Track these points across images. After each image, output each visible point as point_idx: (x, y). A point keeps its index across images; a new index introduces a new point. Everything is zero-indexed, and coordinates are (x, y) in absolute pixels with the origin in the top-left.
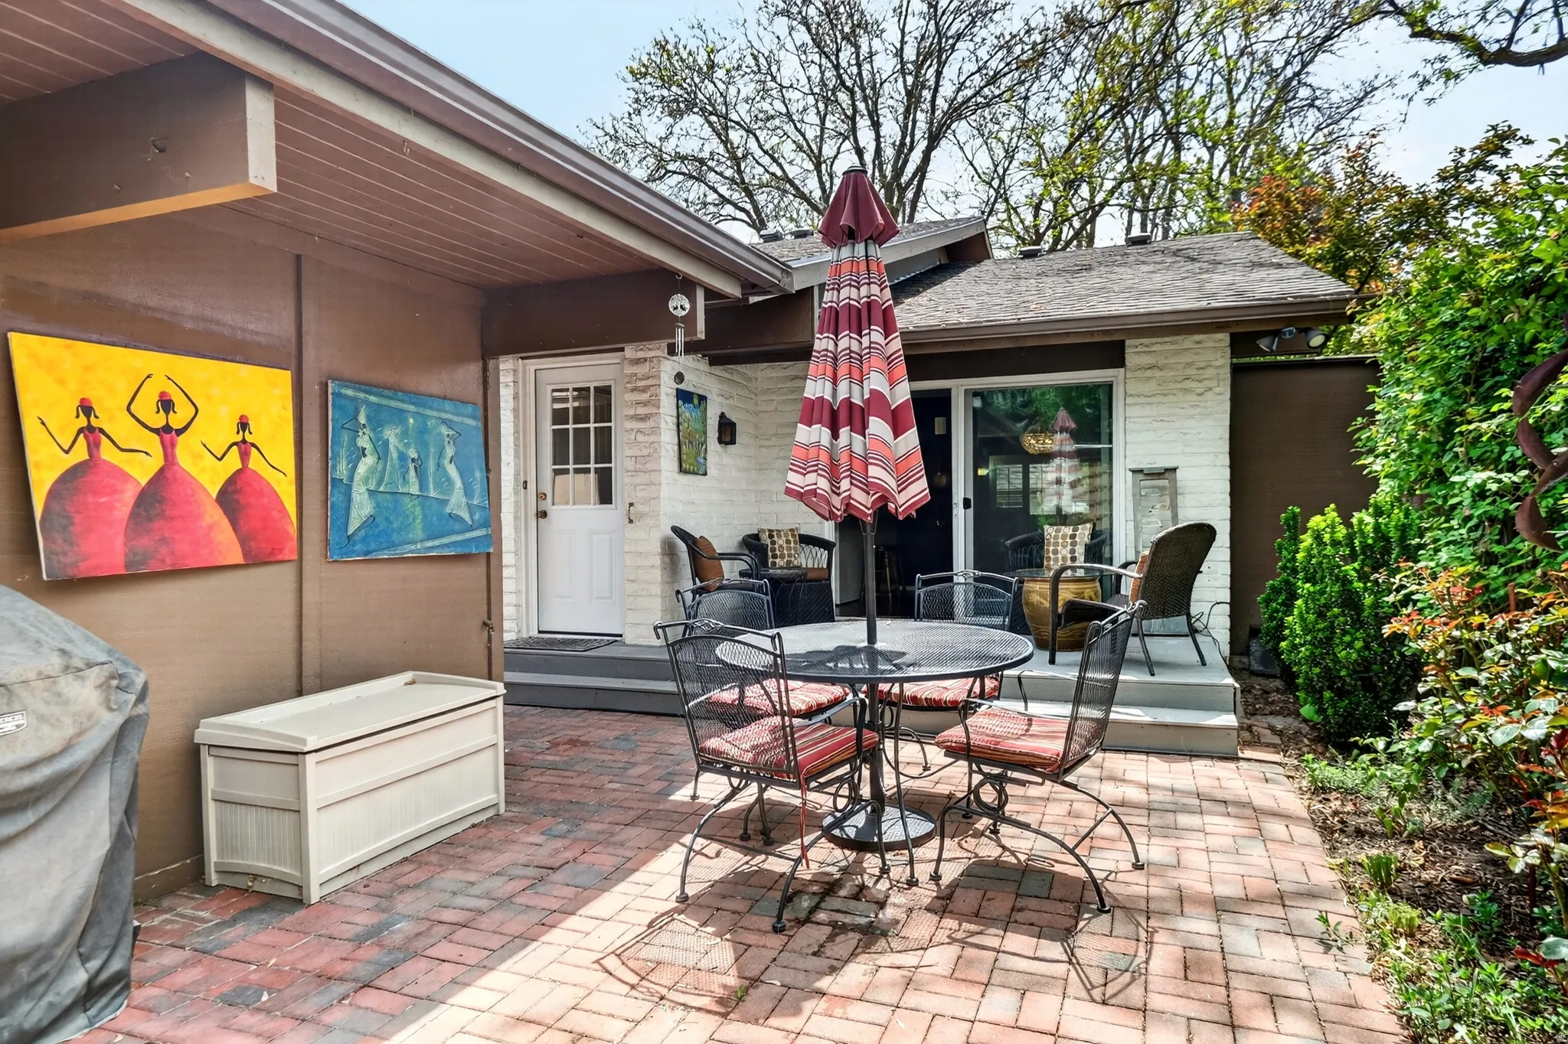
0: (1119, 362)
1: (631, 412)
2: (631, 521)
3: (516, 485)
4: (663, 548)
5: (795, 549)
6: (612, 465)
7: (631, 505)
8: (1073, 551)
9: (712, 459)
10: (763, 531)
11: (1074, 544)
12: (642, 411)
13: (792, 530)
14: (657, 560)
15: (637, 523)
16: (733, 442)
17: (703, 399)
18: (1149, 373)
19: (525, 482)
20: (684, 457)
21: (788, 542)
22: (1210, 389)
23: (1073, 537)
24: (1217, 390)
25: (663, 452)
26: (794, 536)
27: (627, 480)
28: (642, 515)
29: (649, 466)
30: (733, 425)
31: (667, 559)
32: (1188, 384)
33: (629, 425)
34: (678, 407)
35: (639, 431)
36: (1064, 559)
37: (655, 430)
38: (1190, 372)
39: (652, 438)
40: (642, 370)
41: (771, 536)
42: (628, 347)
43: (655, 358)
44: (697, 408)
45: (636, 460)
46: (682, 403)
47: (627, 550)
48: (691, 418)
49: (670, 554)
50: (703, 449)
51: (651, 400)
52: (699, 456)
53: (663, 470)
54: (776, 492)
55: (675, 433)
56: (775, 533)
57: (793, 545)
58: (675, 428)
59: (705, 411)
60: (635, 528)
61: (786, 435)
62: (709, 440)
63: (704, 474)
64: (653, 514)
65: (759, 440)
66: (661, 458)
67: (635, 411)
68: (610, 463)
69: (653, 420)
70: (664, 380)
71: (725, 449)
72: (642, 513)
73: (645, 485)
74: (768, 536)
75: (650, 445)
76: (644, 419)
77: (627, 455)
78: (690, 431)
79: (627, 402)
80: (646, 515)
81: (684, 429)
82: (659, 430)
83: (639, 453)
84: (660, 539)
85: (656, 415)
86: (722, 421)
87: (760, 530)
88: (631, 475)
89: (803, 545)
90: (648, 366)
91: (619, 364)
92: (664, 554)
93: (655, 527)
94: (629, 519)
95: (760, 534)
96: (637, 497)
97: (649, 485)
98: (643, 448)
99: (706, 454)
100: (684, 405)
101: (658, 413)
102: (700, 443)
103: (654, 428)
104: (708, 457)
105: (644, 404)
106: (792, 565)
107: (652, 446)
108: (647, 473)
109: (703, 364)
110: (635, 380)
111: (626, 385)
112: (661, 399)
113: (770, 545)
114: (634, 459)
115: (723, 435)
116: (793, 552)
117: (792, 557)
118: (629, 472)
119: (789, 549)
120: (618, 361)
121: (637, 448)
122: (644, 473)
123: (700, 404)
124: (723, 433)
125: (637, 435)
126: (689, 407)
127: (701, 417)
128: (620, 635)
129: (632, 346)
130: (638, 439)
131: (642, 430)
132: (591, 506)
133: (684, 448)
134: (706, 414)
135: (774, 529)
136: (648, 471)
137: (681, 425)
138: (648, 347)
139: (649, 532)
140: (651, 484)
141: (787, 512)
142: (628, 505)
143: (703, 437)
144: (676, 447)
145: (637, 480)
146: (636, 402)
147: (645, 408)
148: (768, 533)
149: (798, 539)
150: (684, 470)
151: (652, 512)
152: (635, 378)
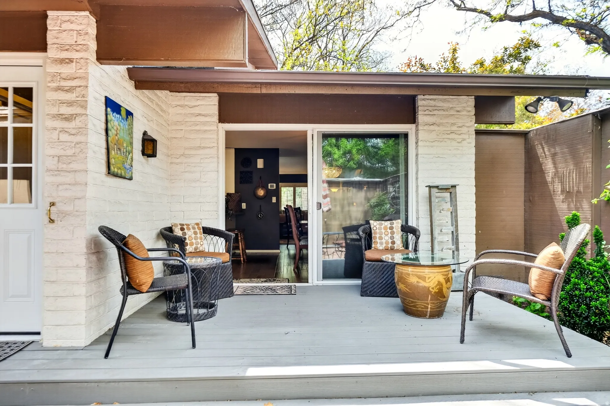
0: (412, 119)
1: (54, 111)
2: (52, 221)
4: (88, 247)
5: (201, 239)
6: (32, 165)
7: (52, 204)
8: (392, 238)
9: (137, 167)
10: (176, 225)
11: (392, 233)
12: (65, 110)
13: (197, 224)
14: (82, 261)
15: (58, 223)
16: (154, 156)
17: (129, 114)
18: (432, 128)
20: (112, 161)
21: (195, 233)
22: (464, 140)
23: (391, 228)
24: (468, 141)
25: (90, 154)
26: (199, 228)
27: (49, 179)
28: (64, 215)
29: (74, 166)
30: (154, 142)
31: (94, 258)
32: (452, 136)
33: (51, 123)
34: (106, 115)
35: (63, 131)
36: (387, 243)
37: (82, 130)
38: (454, 128)
39: (78, 138)
40: (67, 70)
41: (182, 229)
42: (51, 45)
43: (82, 59)
44: (124, 120)
45: (59, 159)
46: (110, 111)
47: (46, 251)
48: (119, 128)
49: (96, 252)
50: (129, 157)
51: (78, 101)
52: (126, 164)
53: (88, 171)
54: (184, 196)
55: (104, 137)
56: (185, 227)
57: (199, 235)
58: (104, 133)
59: (131, 125)
60: (56, 227)
61: (191, 156)
62: (134, 151)
63: (131, 179)
64: (78, 213)
65: (170, 158)
66: (88, 160)
67: (59, 110)
68: (31, 163)
69: (79, 121)
70: (92, 83)
71: (147, 161)
72: (65, 212)
73: (69, 184)
74: (179, 229)
75: (75, 145)
76: (69, 118)
77: (50, 155)
78: (118, 139)
79: (50, 102)
80: (69, 215)
81: (113, 135)
82: (84, 132)
83: (62, 153)
84: (85, 237)
85: (83, 117)
86: (145, 138)
87: (173, 224)
88: (53, 175)
89: (206, 235)
90: (74, 67)
91: (42, 66)
92: (90, 254)
93: (80, 226)
94: (50, 218)
95: (173, 228)
96: (60, 196)
97: (74, 185)
98: (67, 148)
99: (131, 163)
100: (113, 114)
101: (85, 115)
102: (127, 151)
103: (80, 130)
104: (133, 166)
105: (70, 104)
106: (198, 250)
107: (77, 146)
108: (72, 173)
109: (130, 85)
110: (59, 79)
111: (49, 85)
112: (88, 102)
113: (182, 236)
114: (56, 158)
115: (146, 148)
116: (199, 240)
117: (198, 244)
118: (51, 171)
119: (196, 238)
120: (40, 62)
121: (60, 148)
122: (69, 173)
123: (127, 117)
124: (146, 147)
125: (61, 134)
126: (118, 118)
127: (128, 129)
128: (39, 333)
129: (56, 46)
130: (62, 139)
131: (66, 130)
132: (8, 205)
133: (113, 153)
134: (132, 128)
135: (184, 223)
136: (73, 171)
137: (109, 131)
138: (75, 48)
139: (73, 232)
140: (76, 184)
141: (192, 211)
142: (51, 204)
143: (129, 148)
144: (104, 151)
145: (59, 179)
146: (60, 102)
147: (70, 108)
148: (179, 227)
149: (202, 231)
150: (112, 173)
151: (77, 211)
152: (60, 78)
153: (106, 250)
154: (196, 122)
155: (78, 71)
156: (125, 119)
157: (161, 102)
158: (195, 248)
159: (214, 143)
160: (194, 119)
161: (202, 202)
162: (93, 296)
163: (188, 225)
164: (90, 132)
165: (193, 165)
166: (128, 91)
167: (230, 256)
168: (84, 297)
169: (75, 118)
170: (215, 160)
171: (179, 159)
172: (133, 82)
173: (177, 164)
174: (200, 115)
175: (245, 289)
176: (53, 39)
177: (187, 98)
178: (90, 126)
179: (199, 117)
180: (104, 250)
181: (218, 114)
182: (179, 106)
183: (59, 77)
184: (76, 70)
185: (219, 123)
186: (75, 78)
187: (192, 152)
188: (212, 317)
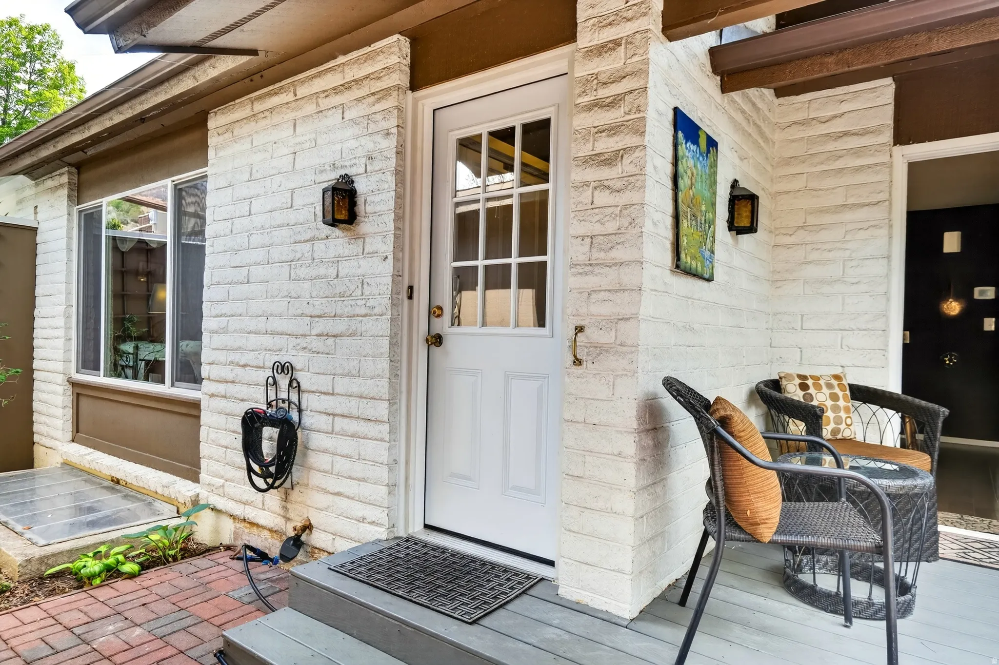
1: (586, 150)
2: (577, 362)
3: (395, 292)
4: (640, 419)
5: (847, 410)
6: (546, 258)
7: (579, 329)
9: (720, 254)
10: (789, 377)
12: (607, 145)
13: (837, 378)
15: (589, 366)
16: (751, 229)
17: (712, 144)
19: (411, 288)
20: (684, 241)
21: (834, 397)
25: (648, 227)
26: (841, 386)
27: (574, 282)
28: (600, 350)
29: (619, 254)
30: (753, 199)
31: (648, 441)
33: (580, 175)
34: (676, 146)
35: (601, 186)
37: (635, 180)
39: (627, 198)
40: (610, 65)
41: (804, 387)
42: (583, 24)
43: (637, 34)
44: (703, 157)
45: (592, 242)
46: (682, 138)
47: (567, 416)
48: (695, 171)
49: (652, 430)
50: (710, 234)
51: (628, 121)
52: (704, 247)
53: (644, 263)
54: (802, 316)
55: (670, 193)
56: (810, 382)
57: (841, 403)
58: (669, 184)
59: (714, 165)
60: (585, 374)
61: (822, 226)
62: (717, 221)
63: (710, 280)
64: (625, 349)
65: (774, 236)
66: (645, 238)
67: (593, 147)
68: (545, 254)
69: (629, 161)
70: (654, 80)
71: (737, 241)
72: (601, 345)
73: (609, 291)
74: (798, 387)
75: (621, 211)
76: (609, 160)
77: (577, 235)
78: (693, 195)
79: (580, 133)
80: (607, 351)
81: (685, 186)
82: (639, 184)
83: (597, 229)
84: (636, 397)
85: (637, 154)
86: (736, 193)
87: (782, 375)
88: (581, 274)
89: (857, 403)
90: (623, 55)
91: (567, 73)
92: (643, 432)
93: (626, 375)
94: (575, 356)
95: (784, 383)
96: (593, 315)
97: (616, 291)
98: (606, 219)
99: (712, 246)
100: (686, 143)
101: (641, 148)
102: (707, 222)
103: (632, 179)
104: (716, 252)
105: (613, 130)
106: (839, 436)
107: (625, 212)
108: (614, 268)
109: (712, 84)
110: (595, 87)
111: (580, 100)
112: (647, 119)
113: (802, 400)
114: (588, 240)
115: (736, 216)
116: (843, 415)
117: (841, 423)
118: (578, 267)
119: (836, 409)
120: (562, 66)
121: (594, 220)
122: (608, 268)
123: (708, 152)
124: (736, 213)
125: (596, 193)
126: (693, 151)
127: (709, 175)
128: (551, 563)
129: (591, 22)
130: (598, 202)
131: (606, 183)
132: (509, 330)
133: (684, 224)
134: (715, 173)
135: (807, 374)
136: (615, 264)
137: (680, 179)
138: (625, 15)
139: (614, 385)
140: (622, 290)
141: (820, 347)
142: (576, 329)
143: (710, 214)
144: (669, 221)
145: (591, 281)
146: (596, 130)
147: (616, 138)
148: (798, 381)
149: (848, 392)
150: (682, 267)
151: (621, 345)
152: (598, 84)
153: (668, 424)
154: (833, 153)
155: (628, 61)
156: (705, 155)
157: (762, 120)
158: (832, 431)
159: (882, 194)
160: (831, 146)
161: (847, 328)
162: (645, 517)
163: (816, 379)
164: (649, 183)
165: (827, 246)
166: (710, 97)
167: (932, 462)
168: (630, 518)
169: (622, 156)
170: (884, 232)
171: (793, 236)
172: (719, 78)
173: (788, 247)
174: (846, 134)
175: (966, 545)
176: (586, 10)
177: (814, 105)
178: (649, 169)
179: (845, 139)
180: (664, 425)
181: (892, 126)
182: (795, 123)
183: (595, 82)
184: (626, 59)
185: (895, 145)
186: (625, 77)
187: (827, 219)
188: (904, 617)
